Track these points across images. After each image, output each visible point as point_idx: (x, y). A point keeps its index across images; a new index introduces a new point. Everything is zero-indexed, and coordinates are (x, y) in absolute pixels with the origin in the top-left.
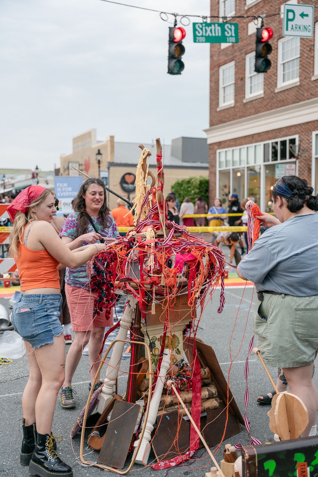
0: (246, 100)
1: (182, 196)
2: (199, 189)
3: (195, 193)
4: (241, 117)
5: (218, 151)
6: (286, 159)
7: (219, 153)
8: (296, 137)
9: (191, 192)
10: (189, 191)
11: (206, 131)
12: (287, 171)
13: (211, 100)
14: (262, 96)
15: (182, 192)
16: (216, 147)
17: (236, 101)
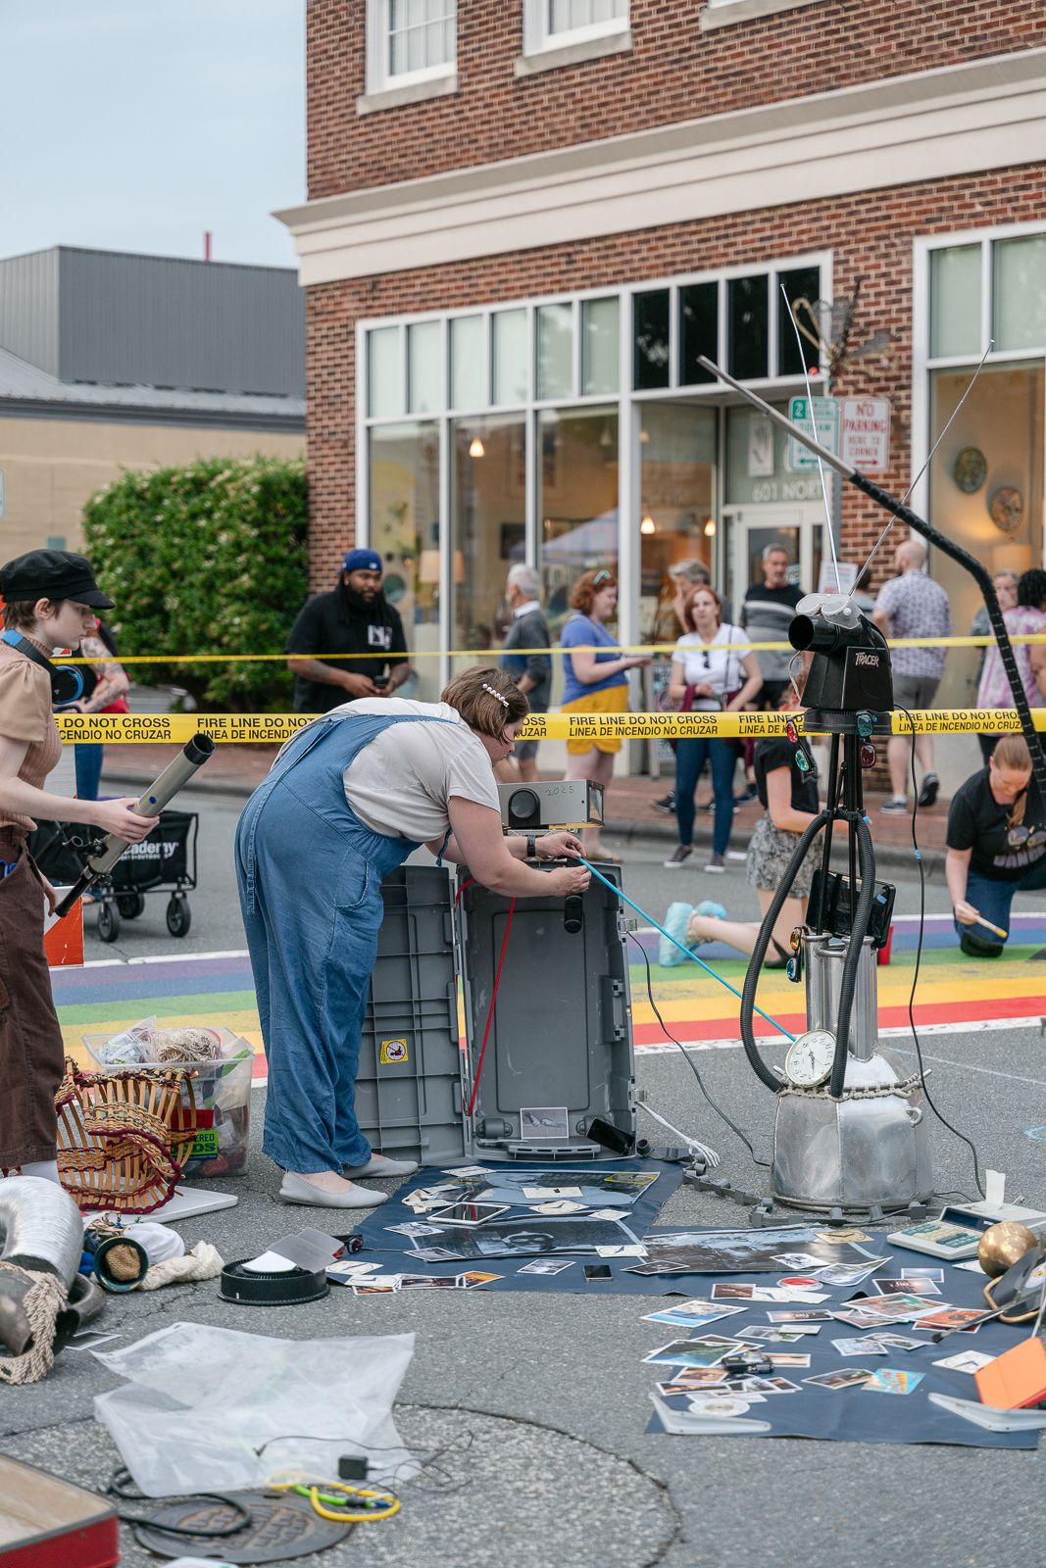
0: (529, 60)
1: (155, 558)
2: (256, 524)
3: (238, 547)
4: (495, 153)
5: (362, 327)
6: (763, 373)
7: (369, 333)
8: (824, 261)
9: (213, 539)
10: (197, 534)
11: (286, 217)
12: (848, 433)
13: (317, 56)
14: (626, 45)
15: (157, 541)
16: (350, 303)
17: (467, 67)
